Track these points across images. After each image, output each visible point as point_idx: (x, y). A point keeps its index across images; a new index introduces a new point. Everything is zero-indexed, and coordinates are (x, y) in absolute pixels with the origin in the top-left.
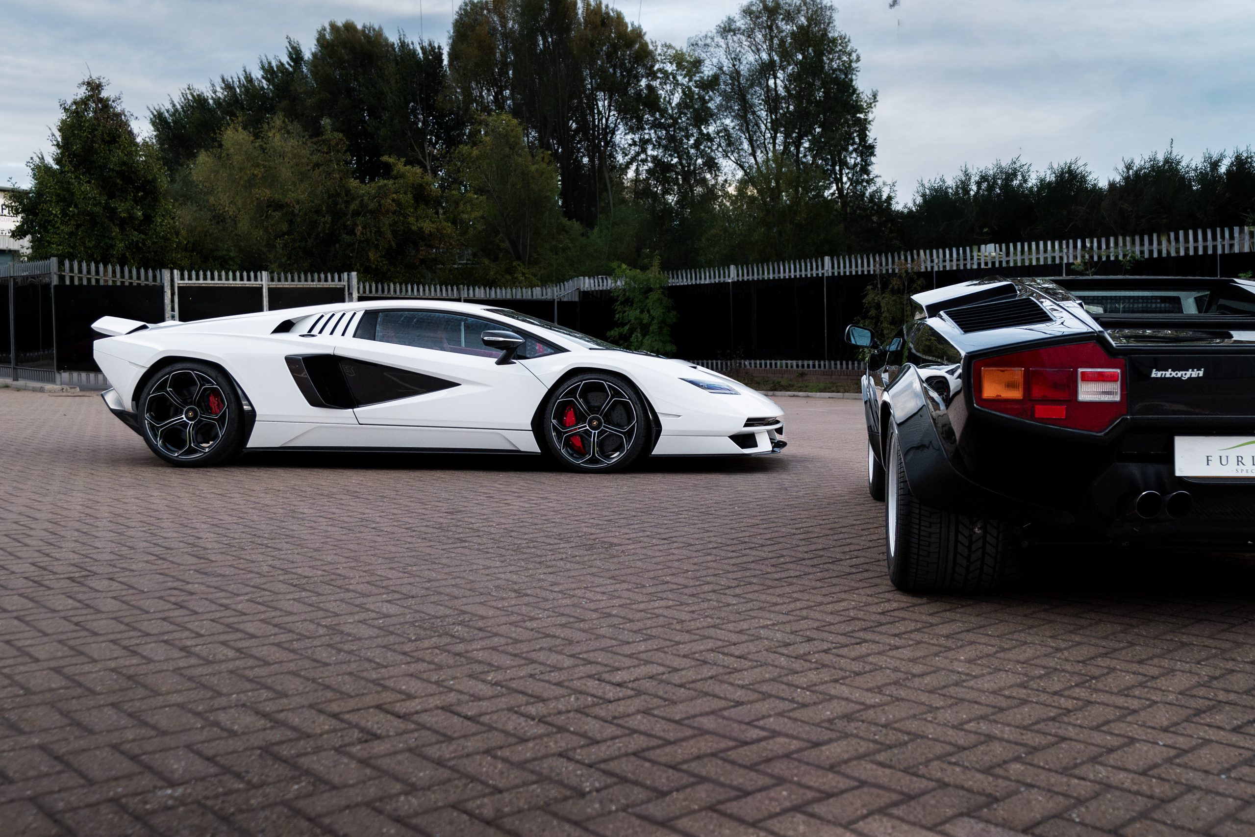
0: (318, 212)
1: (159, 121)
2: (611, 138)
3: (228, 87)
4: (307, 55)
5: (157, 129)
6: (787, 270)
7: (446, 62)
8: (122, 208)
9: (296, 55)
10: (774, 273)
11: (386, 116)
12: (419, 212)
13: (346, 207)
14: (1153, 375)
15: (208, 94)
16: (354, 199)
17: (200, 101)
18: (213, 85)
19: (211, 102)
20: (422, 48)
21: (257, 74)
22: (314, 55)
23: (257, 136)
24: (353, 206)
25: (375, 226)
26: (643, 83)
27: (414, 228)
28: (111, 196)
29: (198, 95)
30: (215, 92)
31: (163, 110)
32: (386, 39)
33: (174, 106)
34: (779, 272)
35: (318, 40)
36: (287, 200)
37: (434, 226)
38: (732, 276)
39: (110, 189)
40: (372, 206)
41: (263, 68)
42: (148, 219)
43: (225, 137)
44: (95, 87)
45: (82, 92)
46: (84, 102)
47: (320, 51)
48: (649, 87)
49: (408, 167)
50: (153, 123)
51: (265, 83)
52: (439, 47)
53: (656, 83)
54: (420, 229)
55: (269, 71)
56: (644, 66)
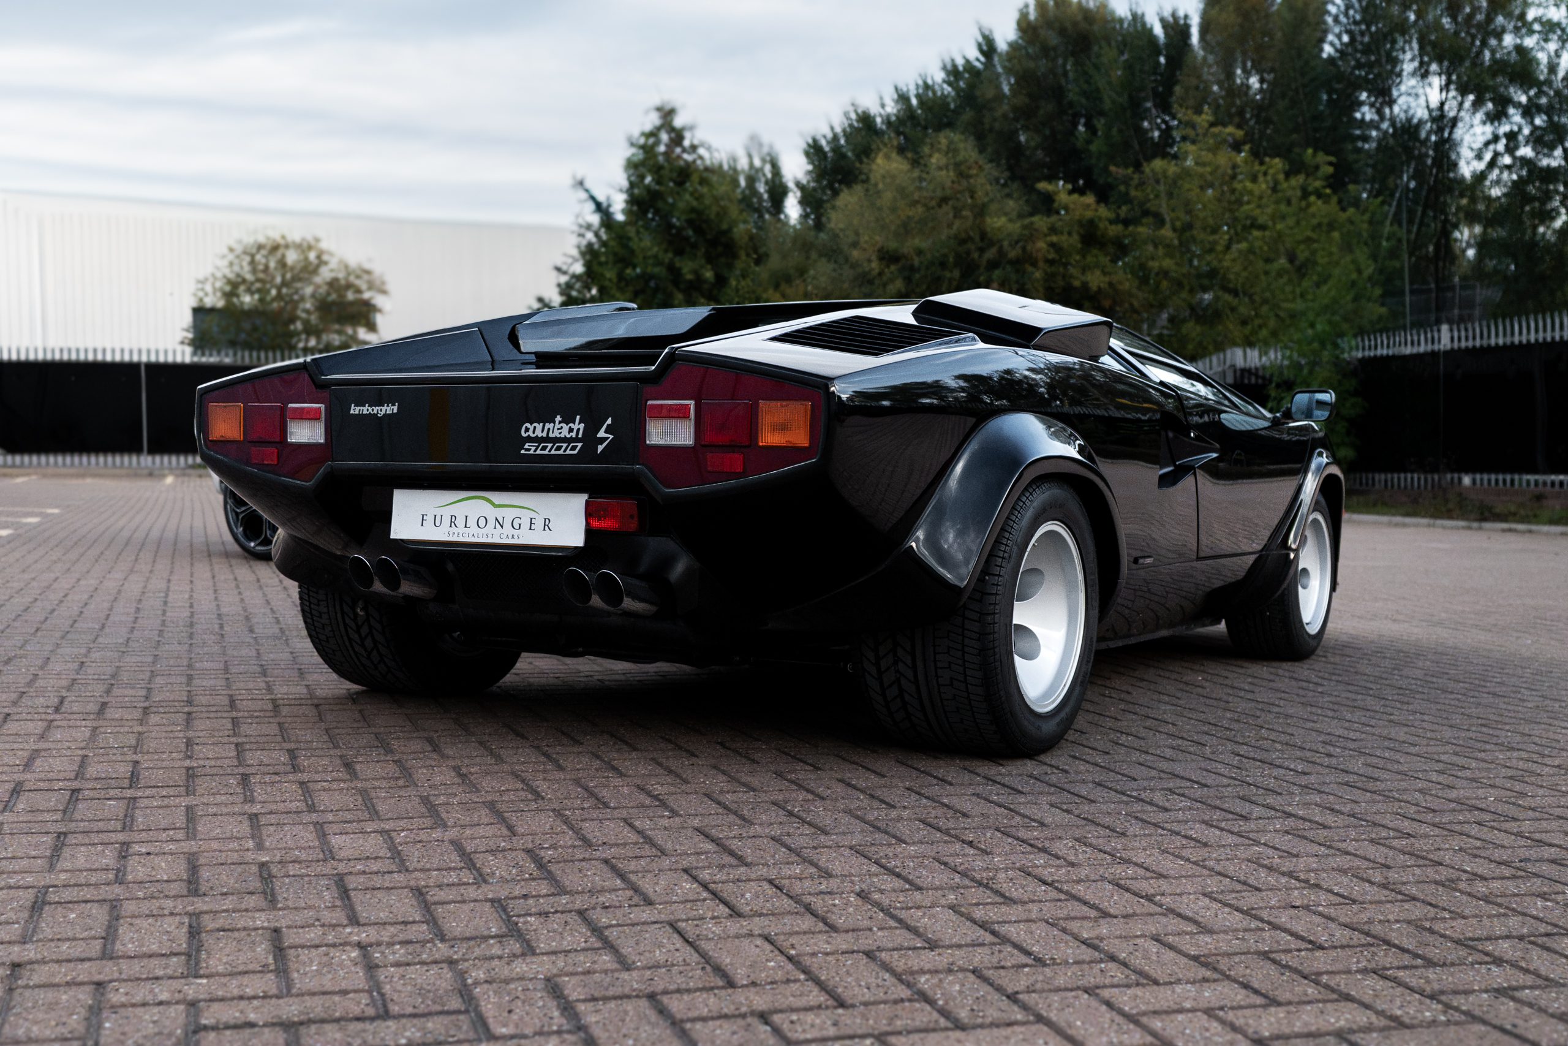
0: (943, 265)
1: (814, 151)
2: (1451, 133)
3: (903, 98)
4: (1002, 45)
5: (811, 162)
6: (1525, 331)
7: (1195, 38)
8: (687, 268)
9: (988, 47)
10: (1505, 335)
11: (1100, 123)
12: (1089, 259)
13: (980, 256)
14: (352, 412)
15: (874, 109)
16: (991, 244)
17: (866, 119)
18: (881, 98)
19: (879, 120)
20: (1163, 20)
21: (939, 76)
22: (1011, 45)
23: (915, 163)
24: (991, 254)
25: (1017, 282)
26: (1509, 40)
27: (1077, 283)
28: (679, 252)
29: (864, 112)
30: (883, 106)
31: (819, 137)
32: (1112, 13)
33: (832, 128)
34: (1513, 334)
35: (1019, 23)
36: (905, 250)
37: (1107, 279)
38: (1443, 342)
39: (677, 243)
40: (1013, 254)
41: (944, 68)
42: (721, 281)
43: (874, 167)
44: (667, 114)
45: (652, 120)
46: (653, 134)
47: (1021, 38)
48: (1520, 49)
49: (1075, 196)
50: (807, 154)
51: (948, 89)
52: (1186, 17)
53: (1529, 42)
54: (1085, 285)
55: (953, 73)
56: (1508, 15)
